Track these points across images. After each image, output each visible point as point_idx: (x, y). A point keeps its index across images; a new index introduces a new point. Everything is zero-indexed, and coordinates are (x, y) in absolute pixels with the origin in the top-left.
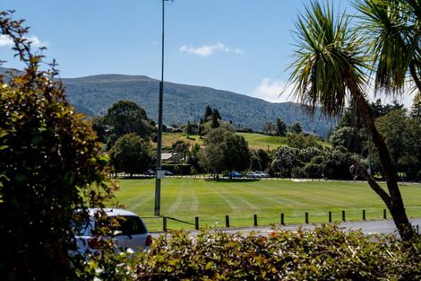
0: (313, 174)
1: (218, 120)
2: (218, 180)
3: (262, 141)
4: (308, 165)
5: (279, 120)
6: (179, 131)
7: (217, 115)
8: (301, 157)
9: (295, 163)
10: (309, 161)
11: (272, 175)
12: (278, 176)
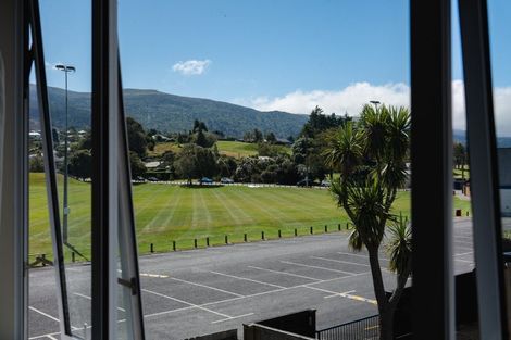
0: (268, 180)
1: (203, 131)
2: (191, 186)
3: (240, 148)
4: (264, 172)
5: (256, 130)
6: (172, 141)
7: (203, 126)
8: (259, 166)
9: (254, 171)
10: (265, 169)
11: (236, 181)
12: (241, 182)
